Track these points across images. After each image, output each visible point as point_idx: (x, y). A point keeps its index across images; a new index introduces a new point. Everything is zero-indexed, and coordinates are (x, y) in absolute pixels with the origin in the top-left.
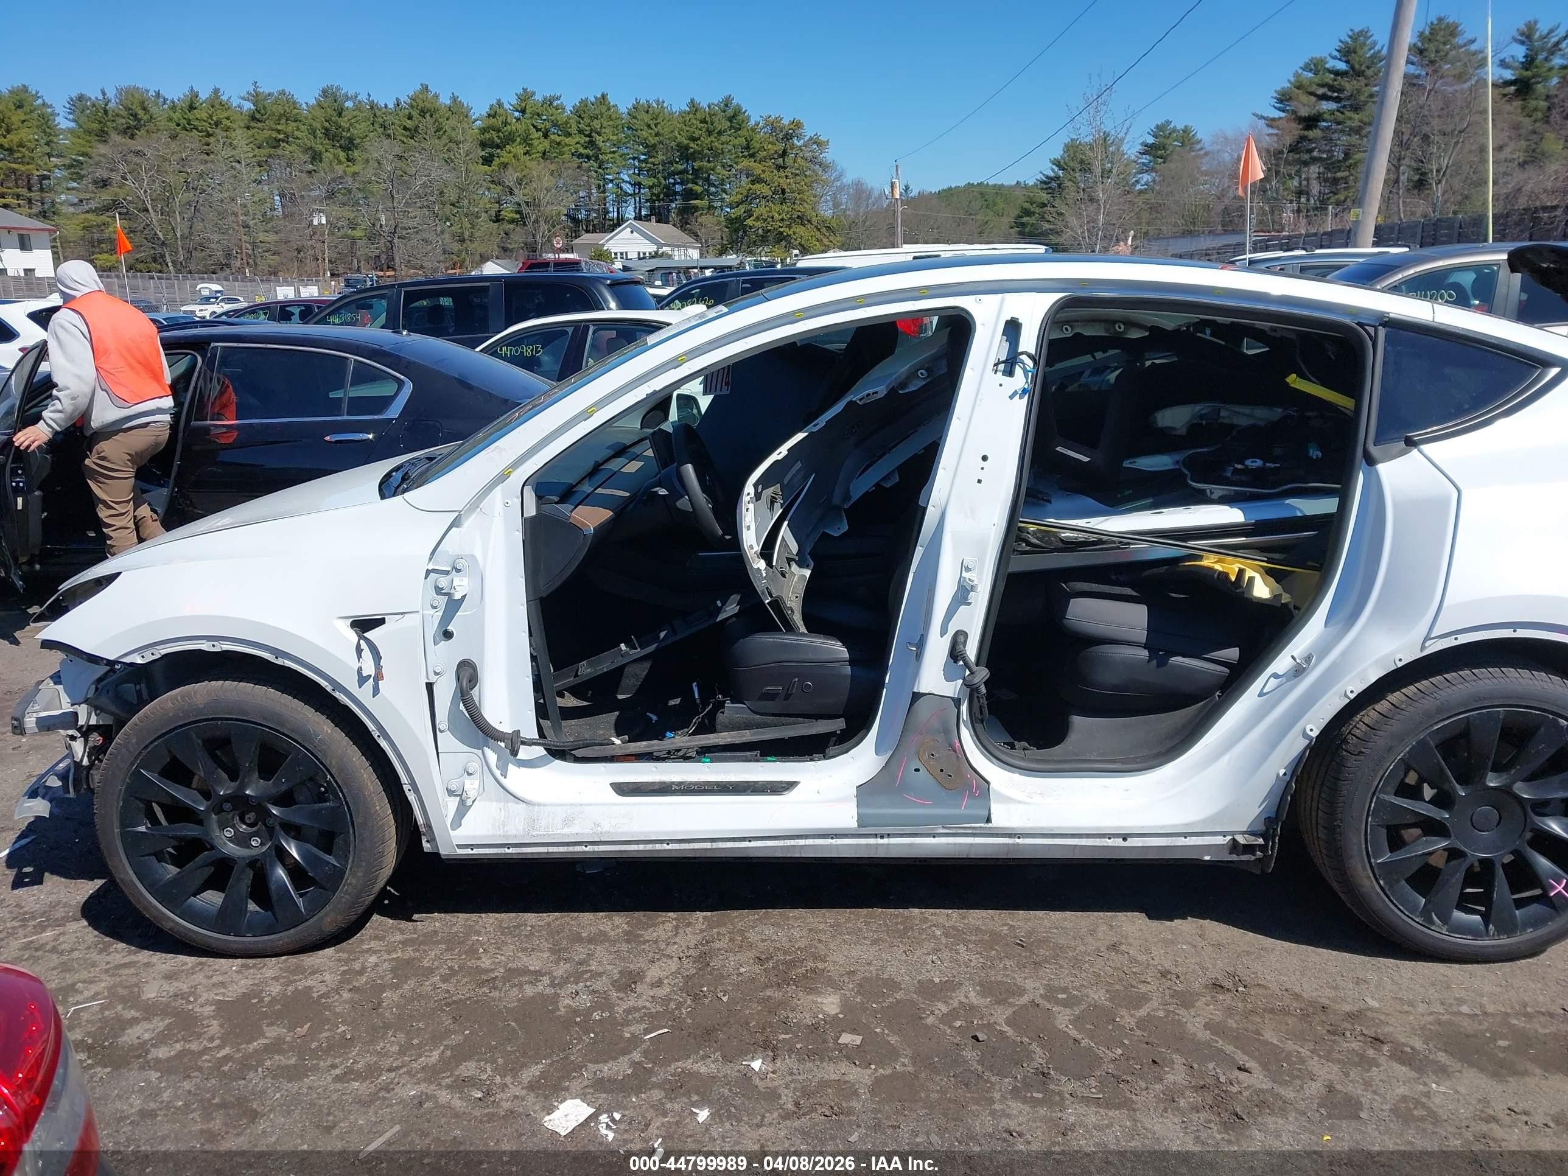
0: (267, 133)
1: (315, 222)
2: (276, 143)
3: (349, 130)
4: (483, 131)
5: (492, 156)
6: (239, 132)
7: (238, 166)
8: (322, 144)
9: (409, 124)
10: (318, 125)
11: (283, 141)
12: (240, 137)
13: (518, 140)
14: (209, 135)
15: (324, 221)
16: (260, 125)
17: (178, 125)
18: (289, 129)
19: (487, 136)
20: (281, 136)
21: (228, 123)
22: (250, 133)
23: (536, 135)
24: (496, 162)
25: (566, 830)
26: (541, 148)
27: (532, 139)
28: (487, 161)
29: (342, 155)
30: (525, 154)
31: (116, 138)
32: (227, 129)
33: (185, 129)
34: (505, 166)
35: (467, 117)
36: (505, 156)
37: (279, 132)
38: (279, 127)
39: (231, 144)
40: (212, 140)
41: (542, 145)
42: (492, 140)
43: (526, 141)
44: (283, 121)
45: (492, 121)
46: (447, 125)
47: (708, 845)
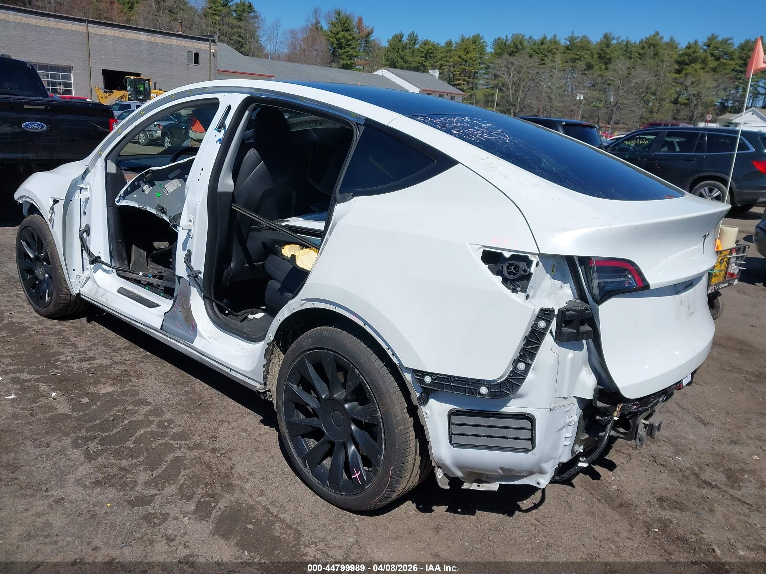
0: (572, 56)
1: (578, 98)
2: (574, 60)
3: (610, 54)
4: (681, 56)
5: (682, 69)
6: (559, 55)
7: (554, 70)
8: (595, 61)
9: (642, 51)
10: (595, 52)
11: (578, 59)
12: (558, 58)
13: (700, 61)
14: (546, 56)
15: (582, 98)
16: (569, 52)
17: (534, 51)
18: (582, 54)
19: (682, 58)
20: (578, 57)
21: (555, 51)
22: (565, 55)
23: (710, 58)
24: (684, 72)
25: (101, 299)
26: (711, 66)
27: (707, 61)
28: (679, 72)
29: (603, 66)
30: (701, 69)
31: (506, 56)
32: (554, 53)
33: (537, 53)
34: (686, 75)
35: (676, 48)
36: (689, 69)
37: (577, 55)
38: (578, 53)
39: (554, 61)
40: (546, 58)
41: (713, 64)
42: (684, 60)
43: (704, 61)
44: (581, 50)
45: (688, 50)
46: (661, 52)
47: (129, 320)
